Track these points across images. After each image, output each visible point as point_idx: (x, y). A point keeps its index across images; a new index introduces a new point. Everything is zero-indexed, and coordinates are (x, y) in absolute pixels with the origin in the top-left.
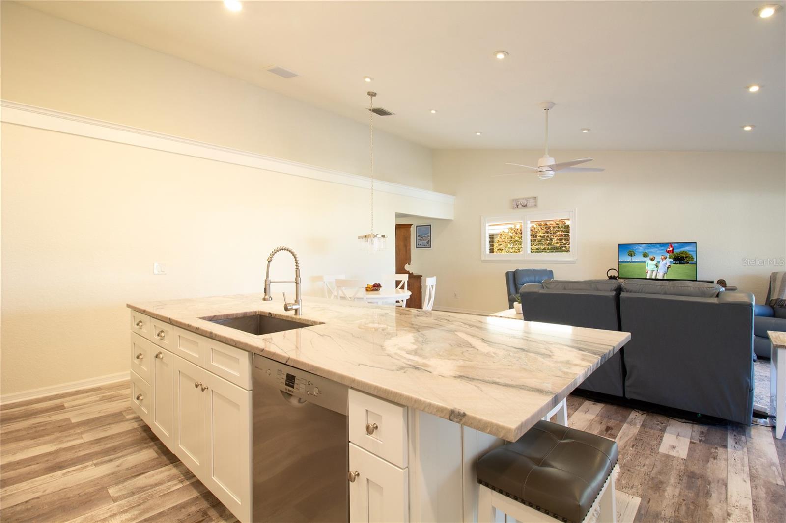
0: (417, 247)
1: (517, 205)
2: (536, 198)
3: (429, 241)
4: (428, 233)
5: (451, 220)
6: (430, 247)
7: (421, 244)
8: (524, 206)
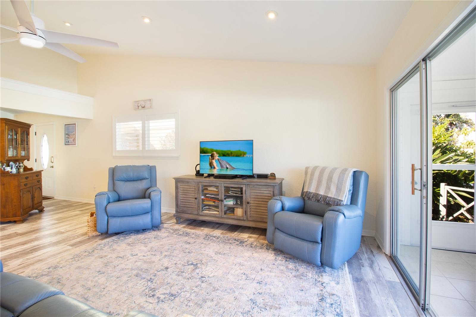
0: (65, 145)
1: (138, 107)
2: (150, 100)
3: (74, 139)
4: (73, 132)
5: (91, 119)
6: (75, 144)
7: (68, 142)
8: (143, 107)
